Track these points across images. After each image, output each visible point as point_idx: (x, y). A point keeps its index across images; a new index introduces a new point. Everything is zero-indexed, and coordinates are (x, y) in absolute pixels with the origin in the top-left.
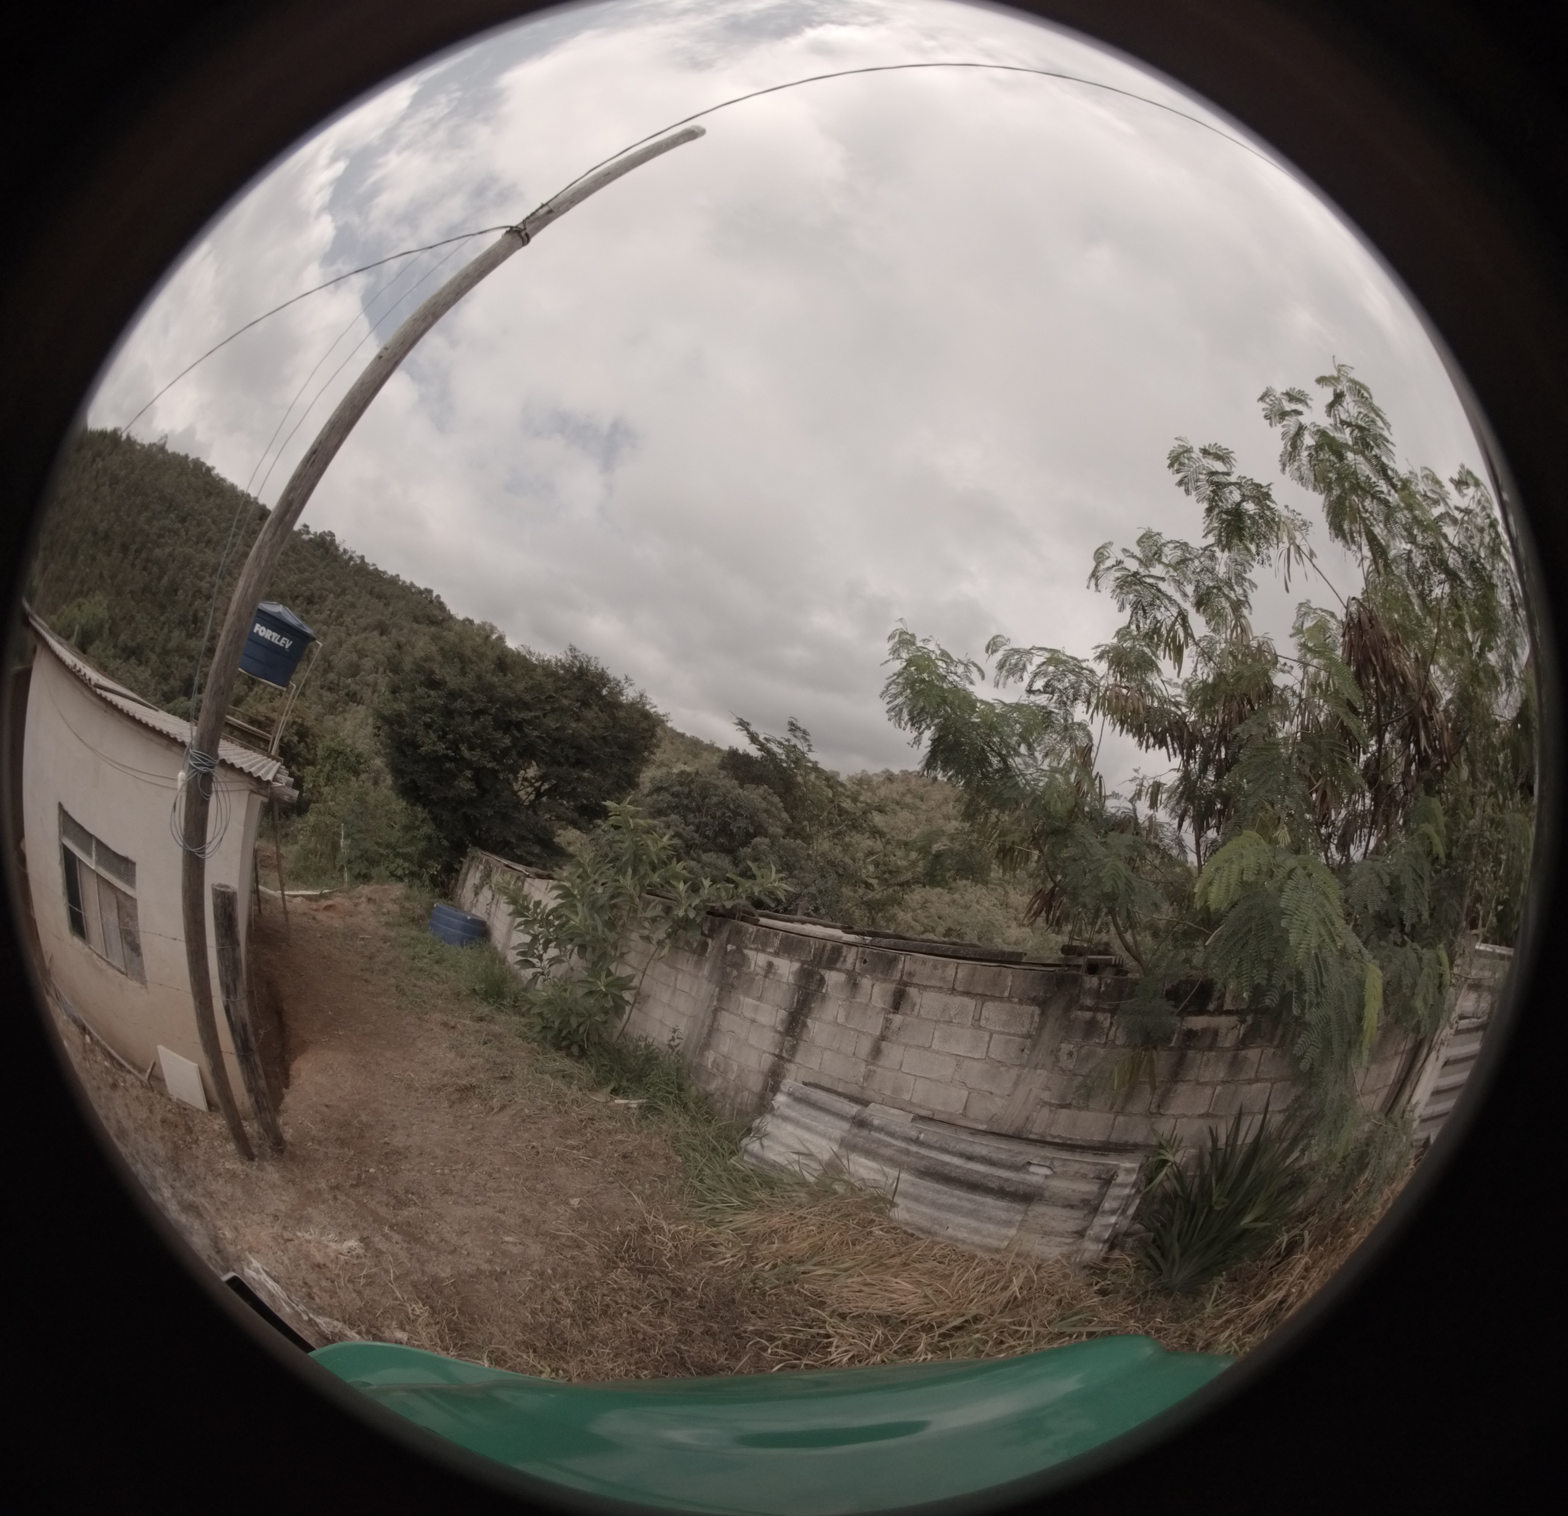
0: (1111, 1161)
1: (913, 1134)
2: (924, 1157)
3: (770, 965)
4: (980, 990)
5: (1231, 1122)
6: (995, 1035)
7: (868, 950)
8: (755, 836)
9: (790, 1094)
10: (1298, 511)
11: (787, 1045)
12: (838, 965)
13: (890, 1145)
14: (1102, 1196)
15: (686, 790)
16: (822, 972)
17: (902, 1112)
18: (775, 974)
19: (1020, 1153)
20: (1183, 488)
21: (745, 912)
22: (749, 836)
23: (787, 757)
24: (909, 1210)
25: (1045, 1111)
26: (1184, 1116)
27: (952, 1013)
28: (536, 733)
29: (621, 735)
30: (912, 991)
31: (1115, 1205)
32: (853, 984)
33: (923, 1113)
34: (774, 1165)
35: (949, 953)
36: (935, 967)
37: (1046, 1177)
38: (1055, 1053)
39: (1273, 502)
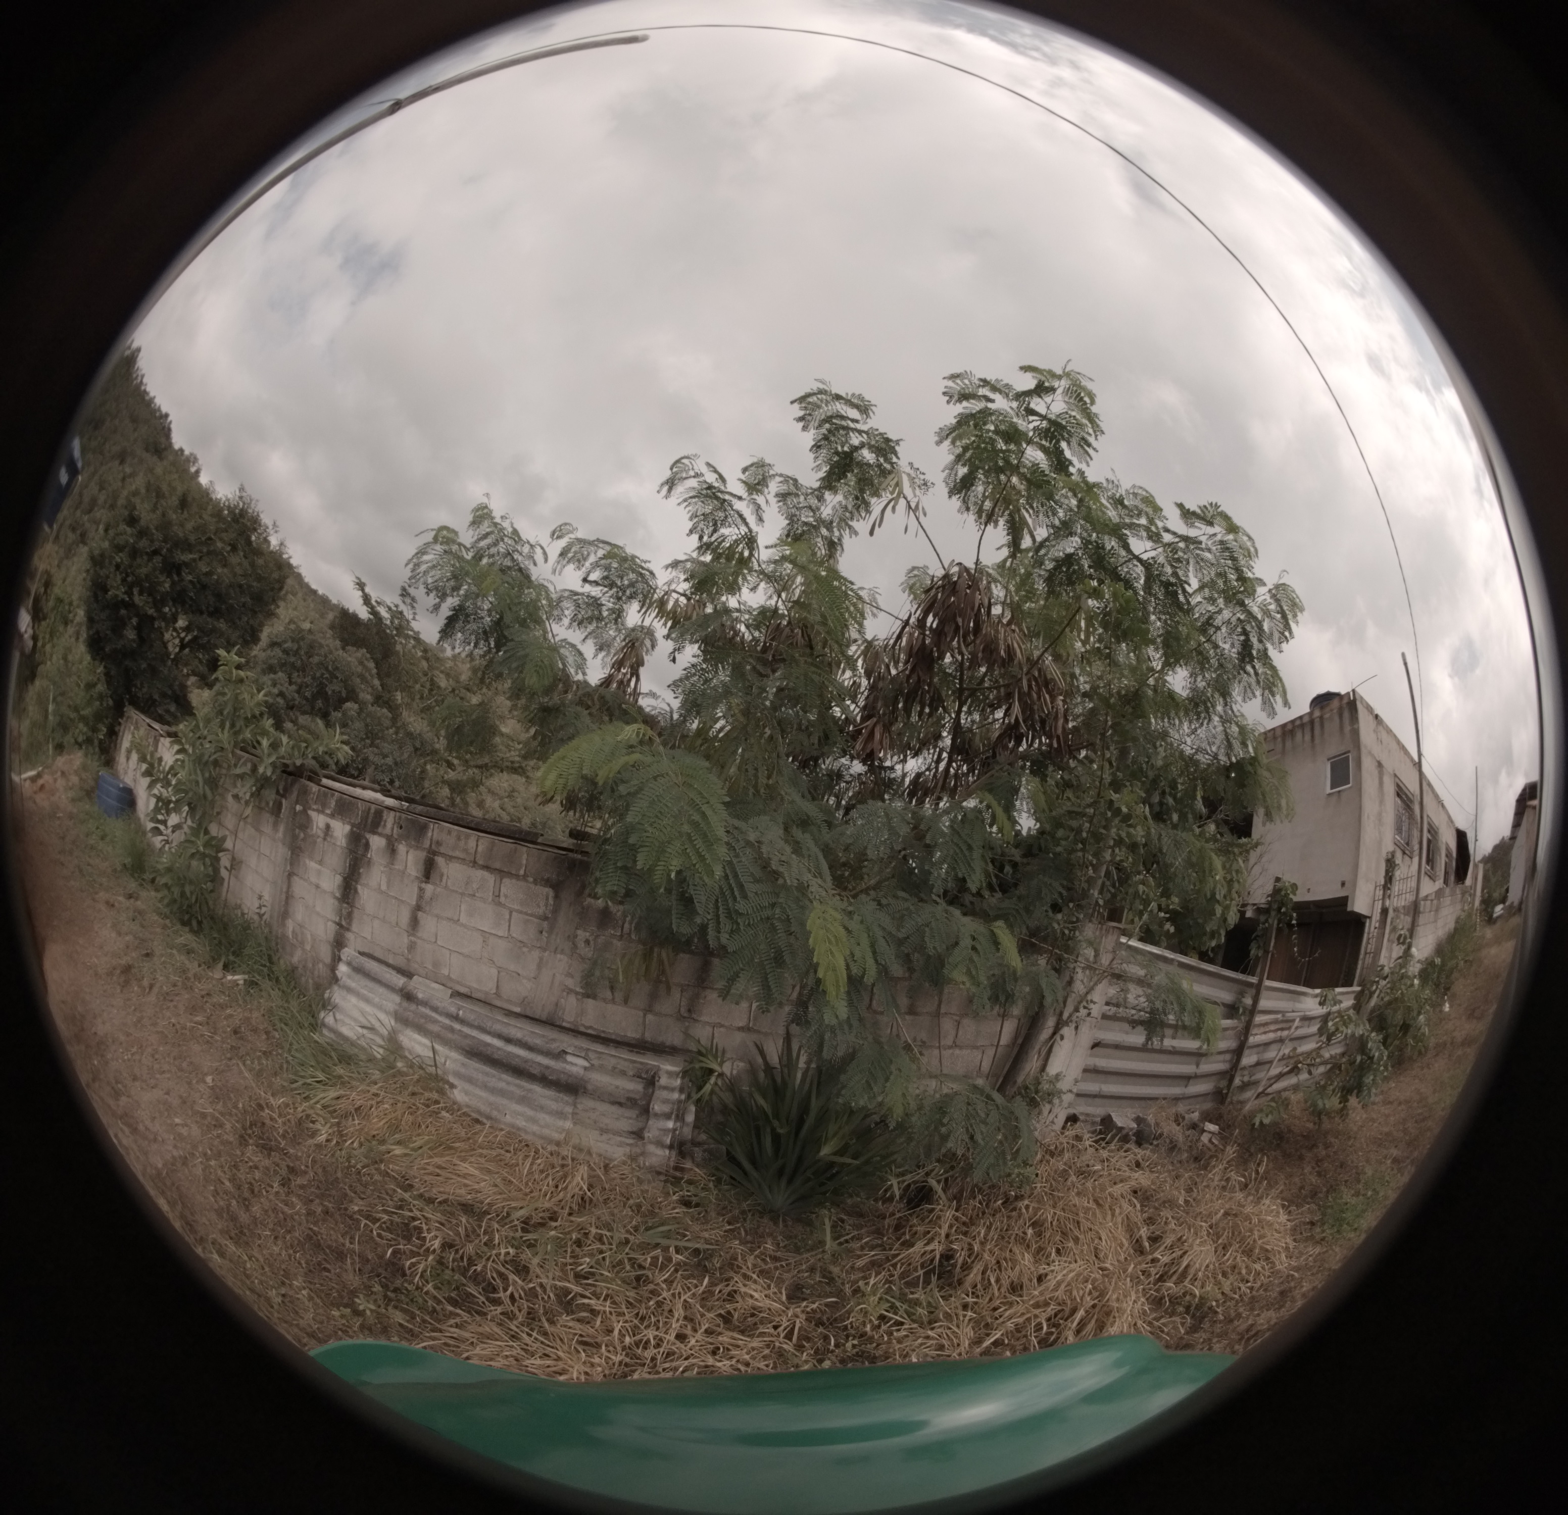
0: (651, 1061)
1: (453, 1010)
2: (467, 1036)
3: (328, 827)
4: (497, 865)
5: (780, 1042)
6: (514, 914)
7: (404, 816)
8: (347, 700)
9: (349, 964)
10: (922, 470)
11: (344, 912)
12: (380, 830)
13: (436, 1021)
14: (649, 1098)
15: (295, 647)
16: (368, 836)
17: (441, 987)
18: (332, 836)
19: (554, 1040)
20: (801, 424)
21: (312, 771)
22: (342, 701)
23: (392, 622)
24: (467, 1093)
25: (572, 999)
26: (722, 1026)
27: (475, 886)
28: (190, 578)
29: (255, 584)
30: (440, 860)
31: (666, 1108)
32: (392, 850)
33: (462, 990)
34: (346, 1039)
35: (473, 825)
36: (459, 838)
37: (586, 1068)
38: (572, 938)
39: (898, 458)
